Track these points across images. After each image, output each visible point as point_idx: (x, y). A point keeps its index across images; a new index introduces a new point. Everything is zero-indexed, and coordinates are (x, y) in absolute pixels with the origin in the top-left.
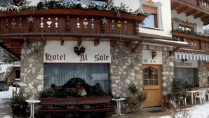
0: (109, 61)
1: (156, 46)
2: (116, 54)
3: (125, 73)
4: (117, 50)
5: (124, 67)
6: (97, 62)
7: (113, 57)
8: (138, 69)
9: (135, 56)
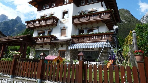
0: (49, 49)
1: (64, 43)
2: (51, 47)
3: (53, 53)
4: (52, 46)
5: (53, 51)
6: (46, 50)
7: (50, 48)
8: (57, 51)
9: (56, 47)
